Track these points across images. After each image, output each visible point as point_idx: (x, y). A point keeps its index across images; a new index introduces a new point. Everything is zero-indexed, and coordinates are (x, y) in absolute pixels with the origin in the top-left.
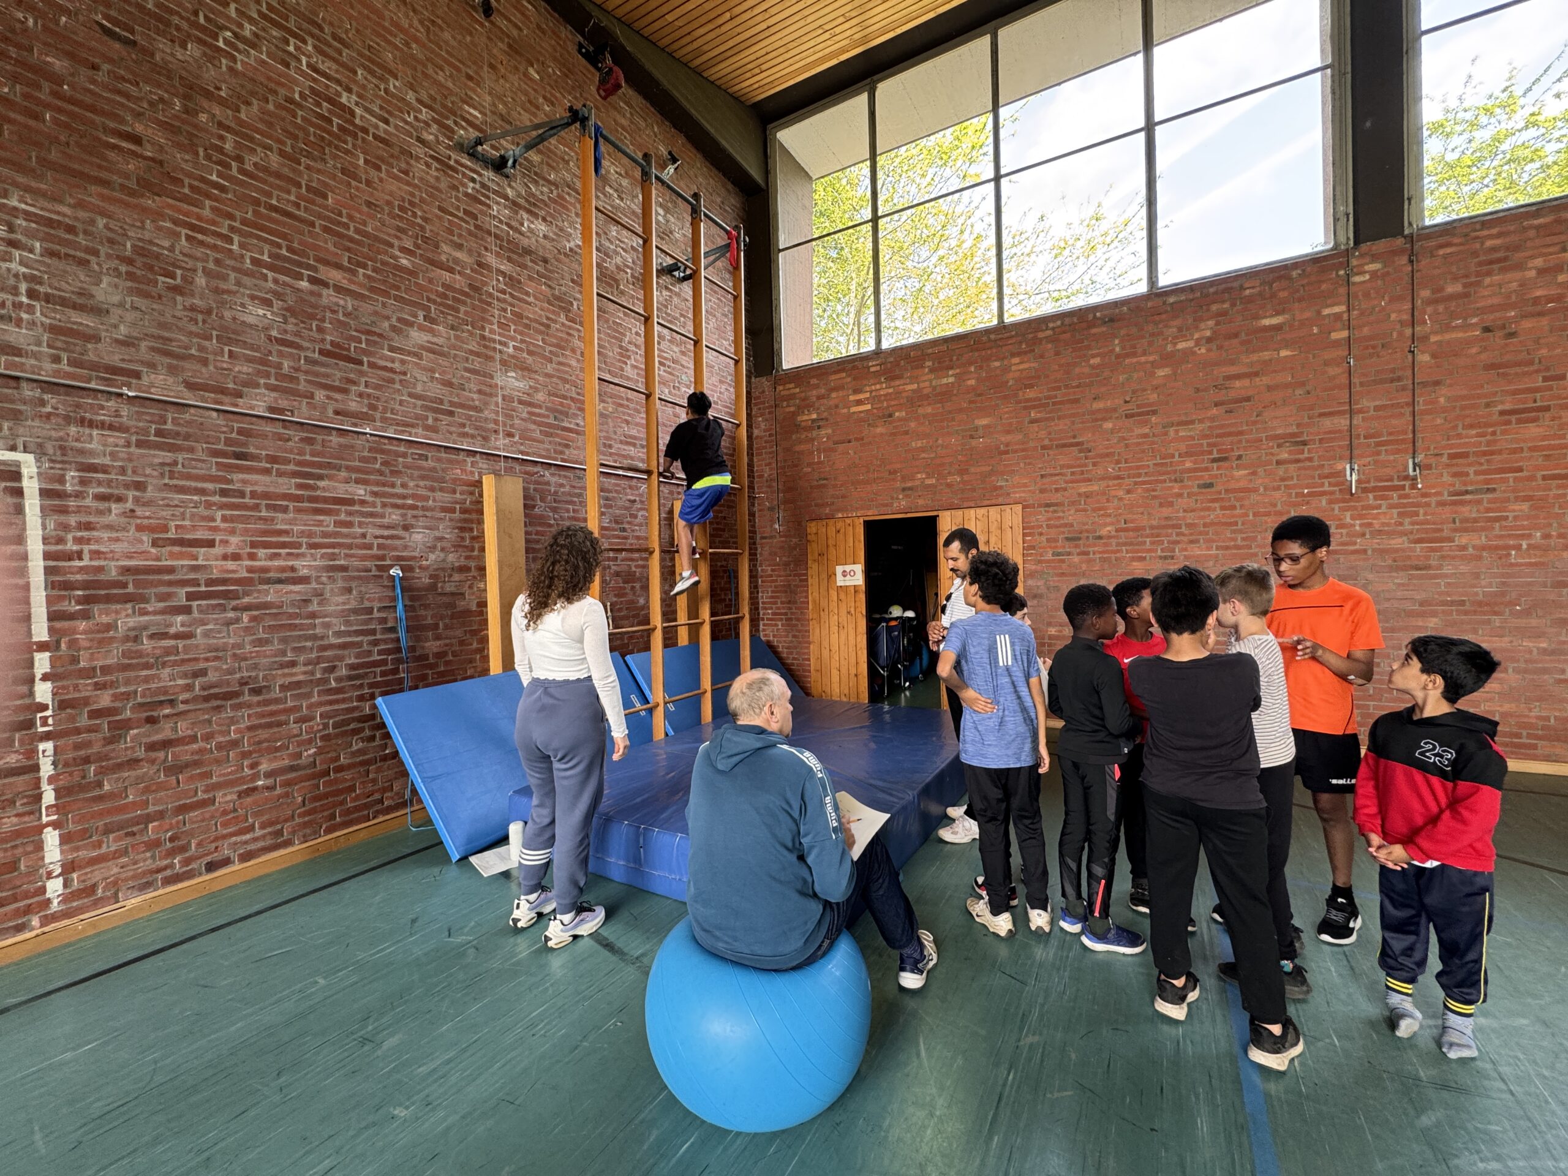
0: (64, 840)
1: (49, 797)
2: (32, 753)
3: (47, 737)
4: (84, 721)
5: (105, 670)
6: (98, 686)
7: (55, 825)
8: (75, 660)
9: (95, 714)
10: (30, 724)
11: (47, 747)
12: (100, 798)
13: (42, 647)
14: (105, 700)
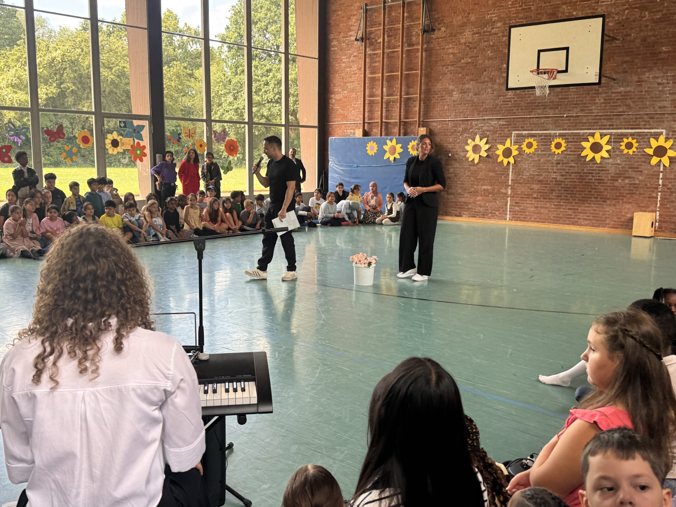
0: (660, 215)
1: (658, 205)
2: (657, 195)
3: (660, 192)
4: (666, 190)
5: (671, 179)
6: (670, 182)
7: (659, 211)
8: (666, 176)
9: (668, 189)
10: (657, 188)
11: (659, 194)
12: (666, 208)
13: (662, 172)
14: (670, 186)
